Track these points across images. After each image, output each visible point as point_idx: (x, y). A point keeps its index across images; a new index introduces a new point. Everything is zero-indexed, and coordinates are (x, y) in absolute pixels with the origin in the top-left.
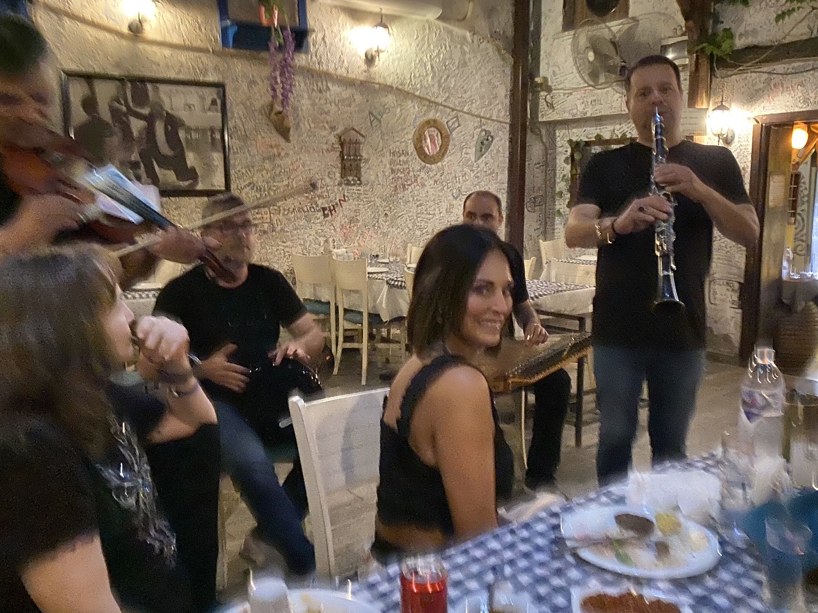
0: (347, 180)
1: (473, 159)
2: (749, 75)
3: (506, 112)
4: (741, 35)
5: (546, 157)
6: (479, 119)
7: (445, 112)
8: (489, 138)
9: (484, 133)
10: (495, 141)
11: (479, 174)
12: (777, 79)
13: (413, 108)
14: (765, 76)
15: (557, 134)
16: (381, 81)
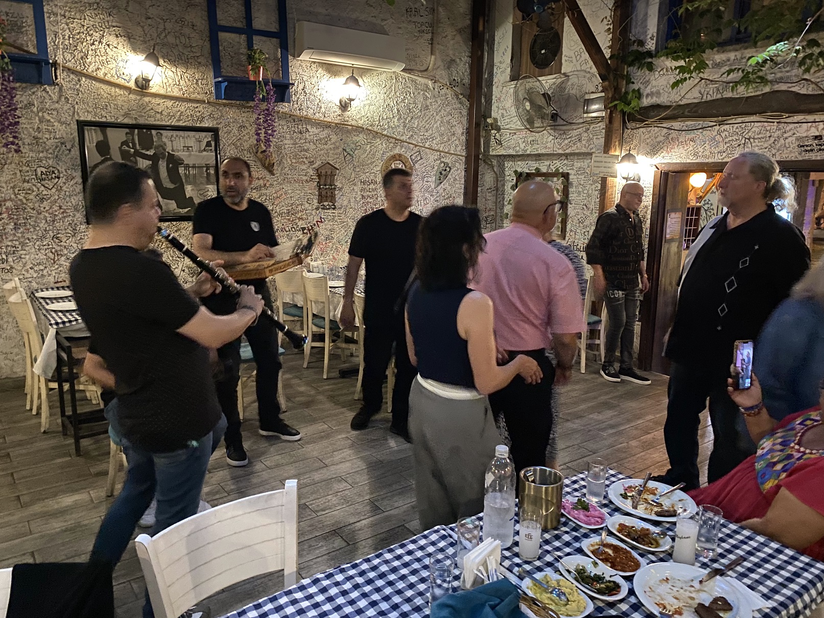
0: (323, 205)
1: (433, 186)
2: (653, 128)
3: (462, 147)
4: (648, 95)
5: (497, 184)
6: (438, 153)
7: (409, 148)
8: (447, 168)
9: (443, 164)
10: (452, 171)
11: (438, 199)
12: (674, 134)
13: (381, 146)
14: (665, 131)
15: (506, 165)
16: (354, 123)
